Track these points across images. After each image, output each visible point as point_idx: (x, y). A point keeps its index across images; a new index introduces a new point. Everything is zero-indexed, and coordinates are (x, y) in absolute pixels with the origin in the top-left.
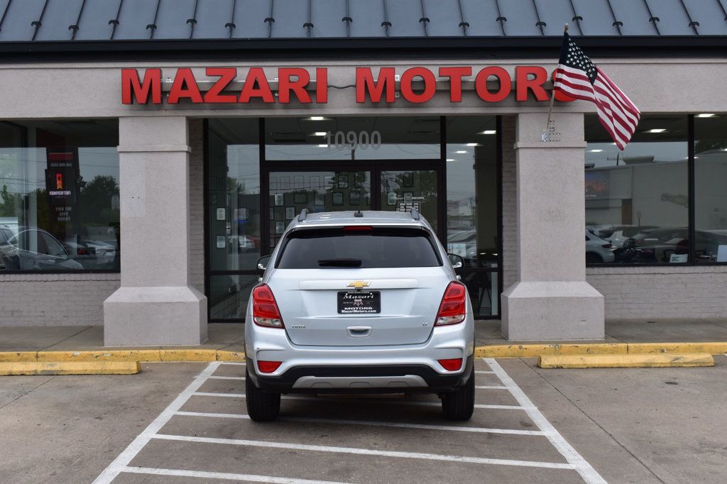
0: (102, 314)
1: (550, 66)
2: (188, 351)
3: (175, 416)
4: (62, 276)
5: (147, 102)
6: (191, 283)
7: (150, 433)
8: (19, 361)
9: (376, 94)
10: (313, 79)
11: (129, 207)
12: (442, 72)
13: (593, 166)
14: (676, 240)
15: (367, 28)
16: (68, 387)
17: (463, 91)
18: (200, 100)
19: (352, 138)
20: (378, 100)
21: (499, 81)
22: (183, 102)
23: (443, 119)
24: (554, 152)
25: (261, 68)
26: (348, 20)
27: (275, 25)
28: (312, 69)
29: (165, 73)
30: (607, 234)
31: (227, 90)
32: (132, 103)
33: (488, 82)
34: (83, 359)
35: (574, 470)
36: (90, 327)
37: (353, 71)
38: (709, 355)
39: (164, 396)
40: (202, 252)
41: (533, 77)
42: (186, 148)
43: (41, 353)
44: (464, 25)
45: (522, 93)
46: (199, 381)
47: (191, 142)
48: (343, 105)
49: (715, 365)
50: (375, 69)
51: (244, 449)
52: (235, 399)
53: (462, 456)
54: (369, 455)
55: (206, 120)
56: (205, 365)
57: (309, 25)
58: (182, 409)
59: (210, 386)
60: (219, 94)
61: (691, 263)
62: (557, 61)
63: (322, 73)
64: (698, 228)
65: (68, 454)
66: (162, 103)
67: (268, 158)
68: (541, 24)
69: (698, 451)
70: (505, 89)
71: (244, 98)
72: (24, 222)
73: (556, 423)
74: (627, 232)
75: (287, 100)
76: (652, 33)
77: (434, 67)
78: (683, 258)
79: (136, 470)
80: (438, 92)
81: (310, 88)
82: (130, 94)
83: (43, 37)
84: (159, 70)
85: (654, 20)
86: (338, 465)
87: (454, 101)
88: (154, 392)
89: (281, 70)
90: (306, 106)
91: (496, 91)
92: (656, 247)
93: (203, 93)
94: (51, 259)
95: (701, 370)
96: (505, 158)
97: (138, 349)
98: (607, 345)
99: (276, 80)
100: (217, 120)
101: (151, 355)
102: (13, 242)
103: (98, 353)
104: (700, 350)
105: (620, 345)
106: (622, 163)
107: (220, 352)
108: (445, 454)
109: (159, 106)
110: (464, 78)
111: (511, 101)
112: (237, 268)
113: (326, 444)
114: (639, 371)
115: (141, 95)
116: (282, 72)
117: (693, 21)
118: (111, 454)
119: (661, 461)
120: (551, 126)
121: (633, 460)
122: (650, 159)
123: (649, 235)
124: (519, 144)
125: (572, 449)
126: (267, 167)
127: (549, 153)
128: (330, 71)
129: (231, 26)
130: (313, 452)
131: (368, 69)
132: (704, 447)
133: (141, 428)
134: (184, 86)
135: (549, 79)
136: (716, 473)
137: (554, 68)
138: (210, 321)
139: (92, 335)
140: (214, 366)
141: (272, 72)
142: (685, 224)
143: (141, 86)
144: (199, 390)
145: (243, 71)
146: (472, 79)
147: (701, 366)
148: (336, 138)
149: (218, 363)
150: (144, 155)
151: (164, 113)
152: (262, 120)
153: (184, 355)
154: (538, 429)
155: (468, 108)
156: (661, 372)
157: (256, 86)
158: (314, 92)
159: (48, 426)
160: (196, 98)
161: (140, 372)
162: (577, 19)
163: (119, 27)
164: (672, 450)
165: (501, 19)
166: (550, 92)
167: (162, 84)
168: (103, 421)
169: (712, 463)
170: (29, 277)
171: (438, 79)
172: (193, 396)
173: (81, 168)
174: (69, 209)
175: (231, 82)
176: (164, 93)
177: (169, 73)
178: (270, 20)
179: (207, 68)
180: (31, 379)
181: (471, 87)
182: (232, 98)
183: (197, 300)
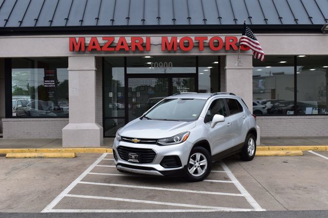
0: (62, 134)
1: (239, 36)
2: (95, 149)
3: (88, 174)
4: (47, 119)
5: (79, 50)
6: (97, 122)
7: (78, 181)
8: (29, 152)
9: (170, 47)
10: (145, 42)
11: (72, 92)
12: (196, 39)
13: (260, 76)
14: (291, 105)
15: (166, 21)
16: (47, 163)
17: (204, 46)
18: (100, 50)
19: (161, 65)
20: (170, 50)
21: (218, 42)
22: (93, 51)
23: (197, 57)
24: (241, 70)
25: (124, 37)
26: (159, 18)
27: (130, 20)
28: (144, 37)
29: (86, 39)
30: (264, 103)
31: (111, 46)
32: (73, 51)
33: (214, 43)
34: (54, 152)
35: (243, 197)
36: (58, 139)
37: (161, 38)
38: (301, 151)
39: (84, 166)
40: (102, 110)
41: (232, 41)
42: (94, 69)
43: (37, 149)
44: (205, 20)
45: (228, 47)
46: (99, 160)
47: (97, 66)
48: (156, 52)
49: (303, 155)
50: (169, 37)
51: (113, 187)
52: (112, 168)
53: (199, 191)
54: (163, 190)
55: (103, 58)
56: (102, 154)
57: (143, 20)
58: (91, 172)
59: (103, 162)
60: (108, 47)
61: (295, 114)
62: (241, 34)
63: (148, 39)
64: (298, 101)
65: (45, 189)
66: (85, 51)
67: (128, 73)
68: (235, 20)
69: (293, 189)
70: (221, 46)
71: (117, 49)
72: (33, 98)
73: (238, 178)
74: (272, 102)
75: (134, 50)
76: (280, 23)
77: (193, 37)
78: (292, 113)
79: (70, 195)
80: (194, 46)
81: (144, 45)
82: (73, 47)
83: (39, 25)
84: (84, 38)
85: (280, 18)
86: (150, 194)
87: (201, 50)
88: (80, 165)
89: (132, 38)
90: (142, 52)
91: (218, 46)
92: (283, 108)
93: (101, 47)
94: (44, 112)
95: (297, 157)
96: (221, 73)
97: (75, 148)
98: (261, 147)
99: (130, 42)
100: (108, 57)
101: (80, 150)
102: (28, 106)
103: (60, 149)
104: (298, 149)
105: (266, 147)
106: (272, 75)
107: (107, 149)
108: (193, 190)
109: (84, 52)
110: (205, 41)
111: (223, 50)
112: (116, 116)
113: (146, 186)
114: (273, 157)
115: (77, 48)
116: (133, 39)
117: (296, 18)
118: (62, 189)
119: (278, 193)
120: (239, 60)
121: (267, 192)
122: (283, 73)
123: (281, 103)
124: (226, 67)
125: (244, 188)
126: (127, 76)
127: (238, 71)
128: (152, 38)
129: (113, 20)
130: (141, 189)
131: (166, 38)
132: (296, 188)
133: (74, 179)
134: (94, 44)
135: (238, 42)
136: (300, 198)
137: (240, 37)
138: (104, 136)
139: (58, 142)
140: (105, 154)
141: (128, 39)
142: (293, 99)
143: (77, 44)
144: (98, 164)
145: (117, 38)
146: (208, 41)
147: (298, 155)
148: (155, 65)
149: (107, 154)
150: (78, 71)
151: (86, 55)
152: (125, 58)
153: (94, 150)
154: (231, 180)
155: (206, 53)
156: (282, 157)
157: (122, 44)
158: (145, 47)
159: (38, 178)
160: (99, 49)
161: (76, 157)
162: (250, 18)
163: (69, 21)
164: (283, 189)
165: (220, 18)
166: (239, 47)
167: (85, 44)
168: (59, 176)
169: (298, 194)
170: (34, 119)
171: (194, 42)
172: (96, 167)
173: (58, 76)
174: (53, 92)
175: (112, 43)
176: (86, 47)
177: (88, 39)
178: (128, 18)
179: (103, 37)
180: (33, 159)
181: (207, 45)
182: (113, 49)
183: (99, 129)
